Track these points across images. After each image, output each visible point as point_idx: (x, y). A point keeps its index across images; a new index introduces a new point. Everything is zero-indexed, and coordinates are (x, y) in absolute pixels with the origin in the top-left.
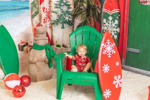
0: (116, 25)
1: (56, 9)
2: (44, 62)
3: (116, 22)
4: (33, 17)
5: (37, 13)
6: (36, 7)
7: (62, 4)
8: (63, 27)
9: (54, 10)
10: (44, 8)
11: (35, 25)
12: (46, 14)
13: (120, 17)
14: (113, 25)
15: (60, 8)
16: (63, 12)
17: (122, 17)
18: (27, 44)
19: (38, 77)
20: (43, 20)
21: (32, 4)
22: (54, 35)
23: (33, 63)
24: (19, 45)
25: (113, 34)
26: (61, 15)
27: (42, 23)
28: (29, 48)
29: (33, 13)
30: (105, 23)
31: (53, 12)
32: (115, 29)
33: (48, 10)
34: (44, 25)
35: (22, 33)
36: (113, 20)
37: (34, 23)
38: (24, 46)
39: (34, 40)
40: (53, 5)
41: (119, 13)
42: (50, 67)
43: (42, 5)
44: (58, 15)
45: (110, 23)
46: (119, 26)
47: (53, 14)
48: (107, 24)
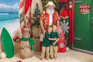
0: (67, 25)
1: (34, 17)
2: (28, 48)
3: (68, 23)
4: (21, 22)
5: (23, 20)
6: (22, 17)
7: (37, 14)
8: (38, 27)
9: (32, 18)
10: (27, 17)
11: (22, 27)
12: (28, 20)
13: (69, 21)
14: (66, 25)
15: (36, 16)
16: (37, 18)
17: (70, 20)
18: (18, 37)
19: (25, 56)
20: (26, 24)
21: (20, 15)
22: (33, 32)
23: (22, 49)
24: (13, 39)
25: (66, 30)
26: (37, 20)
27: (26, 26)
28: (19, 40)
29: (21, 20)
30: (61, 24)
31: (32, 19)
32: (67, 28)
33: (29, 18)
34: (27, 26)
35: (15, 32)
36: (66, 22)
37: (22, 25)
38: (16, 39)
39: (22, 35)
40: (32, 15)
41: (69, 18)
42: (31, 50)
43: (26, 16)
44: (35, 21)
45: (64, 24)
46: (69, 25)
47: (32, 20)
48: (62, 25)
